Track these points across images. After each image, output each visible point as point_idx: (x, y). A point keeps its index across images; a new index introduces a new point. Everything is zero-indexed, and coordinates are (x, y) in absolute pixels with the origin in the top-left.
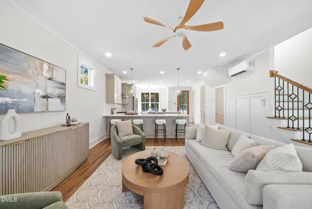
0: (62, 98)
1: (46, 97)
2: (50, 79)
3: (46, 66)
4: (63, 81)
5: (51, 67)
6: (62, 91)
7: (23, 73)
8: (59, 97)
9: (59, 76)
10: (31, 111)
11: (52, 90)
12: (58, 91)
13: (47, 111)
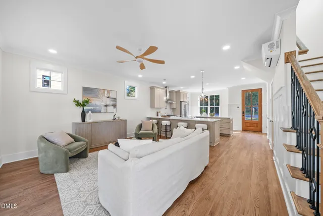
0: (115, 106)
1: (106, 106)
2: (108, 97)
3: (106, 92)
4: (115, 97)
5: (109, 92)
6: (114, 103)
7: (97, 96)
8: (113, 105)
9: (112, 95)
10: (100, 112)
11: (109, 102)
12: (112, 103)
13: (107, 112)
